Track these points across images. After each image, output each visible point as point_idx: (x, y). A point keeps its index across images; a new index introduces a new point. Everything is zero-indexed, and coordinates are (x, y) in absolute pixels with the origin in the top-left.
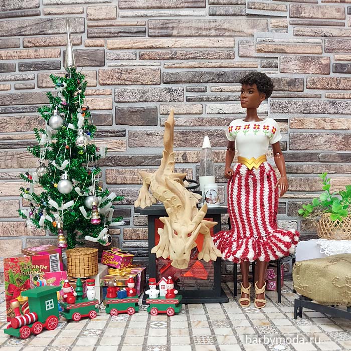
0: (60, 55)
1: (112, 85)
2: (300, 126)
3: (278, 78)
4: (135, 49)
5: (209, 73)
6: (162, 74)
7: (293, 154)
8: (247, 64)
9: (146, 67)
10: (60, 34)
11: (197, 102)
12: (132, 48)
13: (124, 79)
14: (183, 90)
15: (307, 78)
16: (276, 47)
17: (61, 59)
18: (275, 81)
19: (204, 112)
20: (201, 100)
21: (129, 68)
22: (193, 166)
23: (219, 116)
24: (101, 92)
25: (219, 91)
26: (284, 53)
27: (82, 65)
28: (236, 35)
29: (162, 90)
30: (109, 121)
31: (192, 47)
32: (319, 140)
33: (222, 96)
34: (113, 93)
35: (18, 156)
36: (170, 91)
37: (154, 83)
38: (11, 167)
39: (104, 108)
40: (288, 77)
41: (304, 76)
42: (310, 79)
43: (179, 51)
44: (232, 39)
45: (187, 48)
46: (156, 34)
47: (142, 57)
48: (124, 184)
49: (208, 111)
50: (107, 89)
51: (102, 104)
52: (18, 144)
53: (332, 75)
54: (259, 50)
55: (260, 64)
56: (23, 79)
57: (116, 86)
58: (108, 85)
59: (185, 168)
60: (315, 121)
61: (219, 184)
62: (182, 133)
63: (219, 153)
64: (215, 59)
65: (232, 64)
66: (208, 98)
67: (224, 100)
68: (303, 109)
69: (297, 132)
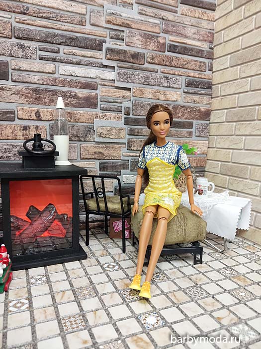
3: (124, 50)
5: (62, 36)
6: (13, 29)
7: (135, 119)
8: (98, 33)
11: (50, 62)
14: (36, 48)
15: (147, 54)
16: (123, 21)
18: (121, 52)
19: (57, 73)
20: (54, 60)
22: (47, 124)
23: (72, 78)
25: (71, 54)
26: (129, 27)
28: (87, 2)
29: (13, 45)
31: (45, 6)
33: (74, 59)
36: (22, 47)
37: (5, 36)
40: (133, 50)
41: (145, 51)
42: (150, 55)
43: (31, 8)
44: (84, 6)
45: (39, 5)
49: (61, 72)
53: (167, 53)
54: (108, 21)
55: (108, 34)
59: (38, 125)
60: (153, 92)
61: (72, 142)
62: (35, 90)
63: (72, 113)
64: (68, 22)
65: (84, 31)
66: (61, 59)
67: (76, 64)
68: (143, 81)
69: (139, 100)
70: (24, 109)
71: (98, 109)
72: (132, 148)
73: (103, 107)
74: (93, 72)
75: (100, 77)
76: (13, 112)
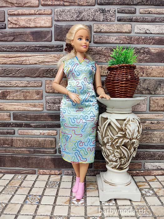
1: (52, 5)
24: (42, 12)
30: (49, 38)
34: (53, 13)
39: (45, 25)
50: (48, 10)
51: (43, 22)
57: (56, 7)
58: (49, 5)
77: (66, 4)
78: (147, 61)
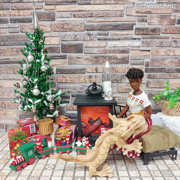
0: (31, 14)
1: (59, 31)
2: (156, 54)
3: (147, 28)
4: (70, 11)
5: (110, 25)
6: (85, 26)
7: (152, 68)
8: (131, 20)
9: (77, 21)
10: (30, 2)
11: (103, 41)
12: (69, 11)
13: (65, 28)
14: (96, 34)
15: (162, 28)
16: (147, 10)
17: (32, 17)
18: (145, 29)
19: (107, 46)
20: (105, 39)
21: (68, 22)
22: (101, 74)
23: (115, 48)
24: (53, 35)
25: (115, 34)
26: (151, 13)
27: (43, 20)
28: (125, 3)
29: (85, 35)
30: (58, 51)
31: (101, 11)
32: (166, 62)
33: (116, 37)
34: (60, 36)
35: (13, 68)
36: (89, 35)
37: (81, 30)
38: (10, 74)
39: (56, 44)
40: (152, 27)
41: (160, 26)
42: (164, 28)
43: (94, 13)
44: (123, 6)
45: (98, 11)
46: (82, 3)
47: (74, 16)
48: (66, 83)
49: (109, 45)
50: (57, 34)
51: (54, 41)
52: (12, 62)
53: (176, 25)
54: (137, 12)
55: (137, 19)
56: (13, 28)
57: (61, 32)
58: (57, 31)
59: (96, 75)
60: (165, 51)
61: (113, 83)
62: (95, 57)
63: (114, 68)
64: (113, 17)
65: (122, 20)
66: (109, 39)
67: (117, 40)
68: (159, 45)
69: (155, 57)
70: (90, 67)
71: (129, 64)
72: (149, 86)
73: (132, 63)
74: (127, 43)
75: (131, 46)
76: (84, 69)
77: (67, 30)
78: (115, 63)
